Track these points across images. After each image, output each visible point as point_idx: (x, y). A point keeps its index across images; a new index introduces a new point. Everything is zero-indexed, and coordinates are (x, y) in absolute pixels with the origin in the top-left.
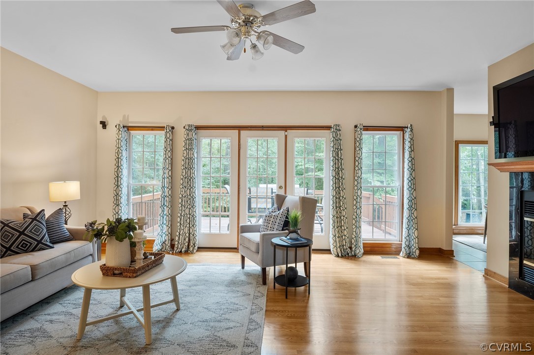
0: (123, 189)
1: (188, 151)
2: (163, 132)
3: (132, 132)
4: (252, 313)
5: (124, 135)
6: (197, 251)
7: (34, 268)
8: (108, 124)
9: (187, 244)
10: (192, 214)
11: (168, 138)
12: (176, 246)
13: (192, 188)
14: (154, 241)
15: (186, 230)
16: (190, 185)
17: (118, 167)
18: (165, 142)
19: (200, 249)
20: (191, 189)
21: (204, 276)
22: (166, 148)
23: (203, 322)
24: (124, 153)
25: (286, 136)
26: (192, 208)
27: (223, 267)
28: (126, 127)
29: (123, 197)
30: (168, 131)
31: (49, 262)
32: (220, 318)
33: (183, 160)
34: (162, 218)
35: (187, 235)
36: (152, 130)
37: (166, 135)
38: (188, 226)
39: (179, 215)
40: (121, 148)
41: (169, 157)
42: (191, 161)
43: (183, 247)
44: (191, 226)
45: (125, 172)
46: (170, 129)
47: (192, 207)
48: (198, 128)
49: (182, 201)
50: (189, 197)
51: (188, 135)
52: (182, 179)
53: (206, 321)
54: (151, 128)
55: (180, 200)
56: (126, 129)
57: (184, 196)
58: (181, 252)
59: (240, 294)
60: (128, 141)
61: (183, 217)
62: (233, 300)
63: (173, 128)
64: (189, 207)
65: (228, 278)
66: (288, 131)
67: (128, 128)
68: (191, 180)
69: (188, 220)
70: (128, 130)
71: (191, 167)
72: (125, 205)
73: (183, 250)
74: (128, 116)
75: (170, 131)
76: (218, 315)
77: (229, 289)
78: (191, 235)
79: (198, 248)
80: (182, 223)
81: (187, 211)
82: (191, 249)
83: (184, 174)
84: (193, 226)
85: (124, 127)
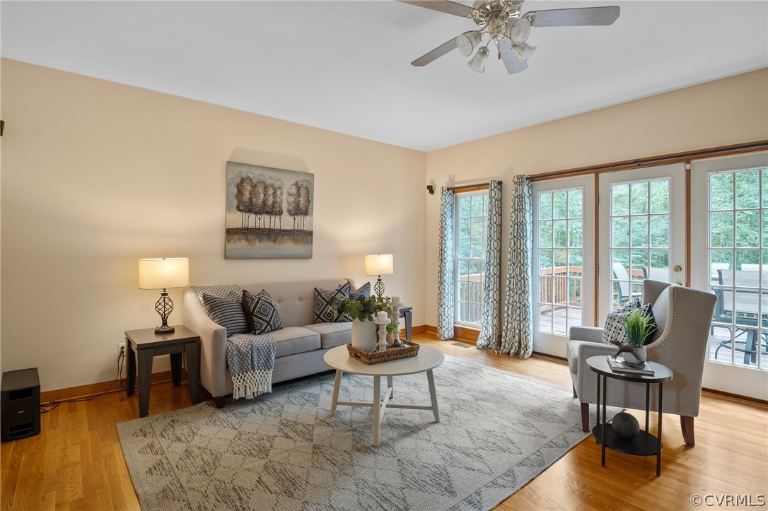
0: (447, 264)
1: (516, 213)
2: (488, 190)
3: (458, 194)
4: (521, 464)
5: (449, 199)
6: (531, 356)
7: (323, 337)
8: (435, 188)
9: (517, 344)
10: (523, 303)
11: (494, 198)
12: (503, 344)
13: (522, 265)
14: (479, 332)
15: (515, 324)
16: (520, 262)
17: (442, 237)
18: (490, 203)
19: (536, 355)
20: (522, 267)
21: (507, 392)
22: (490, 211)
23: (449, 447)
24: (449, 221)
25: (688, 172)
26: (523, 294)
27: (545, 387)
28: (451, 189)
29: (447, 274)
30: (493, 187)
31: (338, 334)
32: (473, 451)
33: (511, 226)
34: (486, 304)
35: (517, 331)
36: (479, 189)
37: (491, 194)
38: (518, 318)
39: (506, 302)
40: (445, 215)
41: (495, 223)
42: (521, 226)
43: (512, 347)
44: (522, 319)
45: (449, 244)
46: (496, 185)
47: (524, 292)
48: (532, 179)
49: (510, 283)
50: (519, 278)
51: (517, 190)
52: (510, 253)
53: (453, 448)
54: (477, 187)
55: (508, 282)
56: (451, 191)
57: (512, 276)
58: (509, 353)
59: (533, 431)
60: (454, 206)
61: (511, 306)
62: (513, 437)
63: (500, 183)
64: (518, 292)
65: (536, 404)
66: (692, 161)
67: (454, 190)
68: (522, 253)
69: (518, 310)
70: (454, 193)
71: (522, 235)
72: (449, 283)
73: (512, 351)
74: (454, 175)
75: (495, 187)
76: (474, 447)
77: (524, 418)
78: (522, 333)
79: (534, 352)
80: (510, 313)
81: (516, 297)
82: (522, 352)
83: (512, 245)
84: (525, 319)
85: (448, 189)
